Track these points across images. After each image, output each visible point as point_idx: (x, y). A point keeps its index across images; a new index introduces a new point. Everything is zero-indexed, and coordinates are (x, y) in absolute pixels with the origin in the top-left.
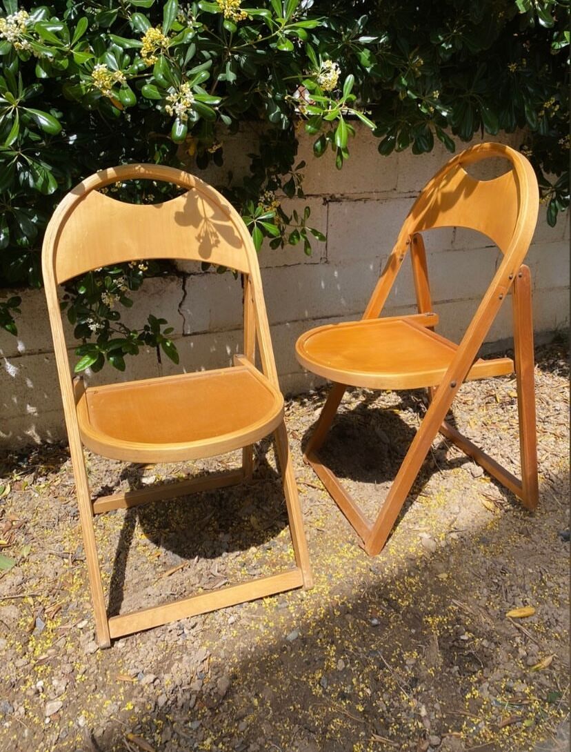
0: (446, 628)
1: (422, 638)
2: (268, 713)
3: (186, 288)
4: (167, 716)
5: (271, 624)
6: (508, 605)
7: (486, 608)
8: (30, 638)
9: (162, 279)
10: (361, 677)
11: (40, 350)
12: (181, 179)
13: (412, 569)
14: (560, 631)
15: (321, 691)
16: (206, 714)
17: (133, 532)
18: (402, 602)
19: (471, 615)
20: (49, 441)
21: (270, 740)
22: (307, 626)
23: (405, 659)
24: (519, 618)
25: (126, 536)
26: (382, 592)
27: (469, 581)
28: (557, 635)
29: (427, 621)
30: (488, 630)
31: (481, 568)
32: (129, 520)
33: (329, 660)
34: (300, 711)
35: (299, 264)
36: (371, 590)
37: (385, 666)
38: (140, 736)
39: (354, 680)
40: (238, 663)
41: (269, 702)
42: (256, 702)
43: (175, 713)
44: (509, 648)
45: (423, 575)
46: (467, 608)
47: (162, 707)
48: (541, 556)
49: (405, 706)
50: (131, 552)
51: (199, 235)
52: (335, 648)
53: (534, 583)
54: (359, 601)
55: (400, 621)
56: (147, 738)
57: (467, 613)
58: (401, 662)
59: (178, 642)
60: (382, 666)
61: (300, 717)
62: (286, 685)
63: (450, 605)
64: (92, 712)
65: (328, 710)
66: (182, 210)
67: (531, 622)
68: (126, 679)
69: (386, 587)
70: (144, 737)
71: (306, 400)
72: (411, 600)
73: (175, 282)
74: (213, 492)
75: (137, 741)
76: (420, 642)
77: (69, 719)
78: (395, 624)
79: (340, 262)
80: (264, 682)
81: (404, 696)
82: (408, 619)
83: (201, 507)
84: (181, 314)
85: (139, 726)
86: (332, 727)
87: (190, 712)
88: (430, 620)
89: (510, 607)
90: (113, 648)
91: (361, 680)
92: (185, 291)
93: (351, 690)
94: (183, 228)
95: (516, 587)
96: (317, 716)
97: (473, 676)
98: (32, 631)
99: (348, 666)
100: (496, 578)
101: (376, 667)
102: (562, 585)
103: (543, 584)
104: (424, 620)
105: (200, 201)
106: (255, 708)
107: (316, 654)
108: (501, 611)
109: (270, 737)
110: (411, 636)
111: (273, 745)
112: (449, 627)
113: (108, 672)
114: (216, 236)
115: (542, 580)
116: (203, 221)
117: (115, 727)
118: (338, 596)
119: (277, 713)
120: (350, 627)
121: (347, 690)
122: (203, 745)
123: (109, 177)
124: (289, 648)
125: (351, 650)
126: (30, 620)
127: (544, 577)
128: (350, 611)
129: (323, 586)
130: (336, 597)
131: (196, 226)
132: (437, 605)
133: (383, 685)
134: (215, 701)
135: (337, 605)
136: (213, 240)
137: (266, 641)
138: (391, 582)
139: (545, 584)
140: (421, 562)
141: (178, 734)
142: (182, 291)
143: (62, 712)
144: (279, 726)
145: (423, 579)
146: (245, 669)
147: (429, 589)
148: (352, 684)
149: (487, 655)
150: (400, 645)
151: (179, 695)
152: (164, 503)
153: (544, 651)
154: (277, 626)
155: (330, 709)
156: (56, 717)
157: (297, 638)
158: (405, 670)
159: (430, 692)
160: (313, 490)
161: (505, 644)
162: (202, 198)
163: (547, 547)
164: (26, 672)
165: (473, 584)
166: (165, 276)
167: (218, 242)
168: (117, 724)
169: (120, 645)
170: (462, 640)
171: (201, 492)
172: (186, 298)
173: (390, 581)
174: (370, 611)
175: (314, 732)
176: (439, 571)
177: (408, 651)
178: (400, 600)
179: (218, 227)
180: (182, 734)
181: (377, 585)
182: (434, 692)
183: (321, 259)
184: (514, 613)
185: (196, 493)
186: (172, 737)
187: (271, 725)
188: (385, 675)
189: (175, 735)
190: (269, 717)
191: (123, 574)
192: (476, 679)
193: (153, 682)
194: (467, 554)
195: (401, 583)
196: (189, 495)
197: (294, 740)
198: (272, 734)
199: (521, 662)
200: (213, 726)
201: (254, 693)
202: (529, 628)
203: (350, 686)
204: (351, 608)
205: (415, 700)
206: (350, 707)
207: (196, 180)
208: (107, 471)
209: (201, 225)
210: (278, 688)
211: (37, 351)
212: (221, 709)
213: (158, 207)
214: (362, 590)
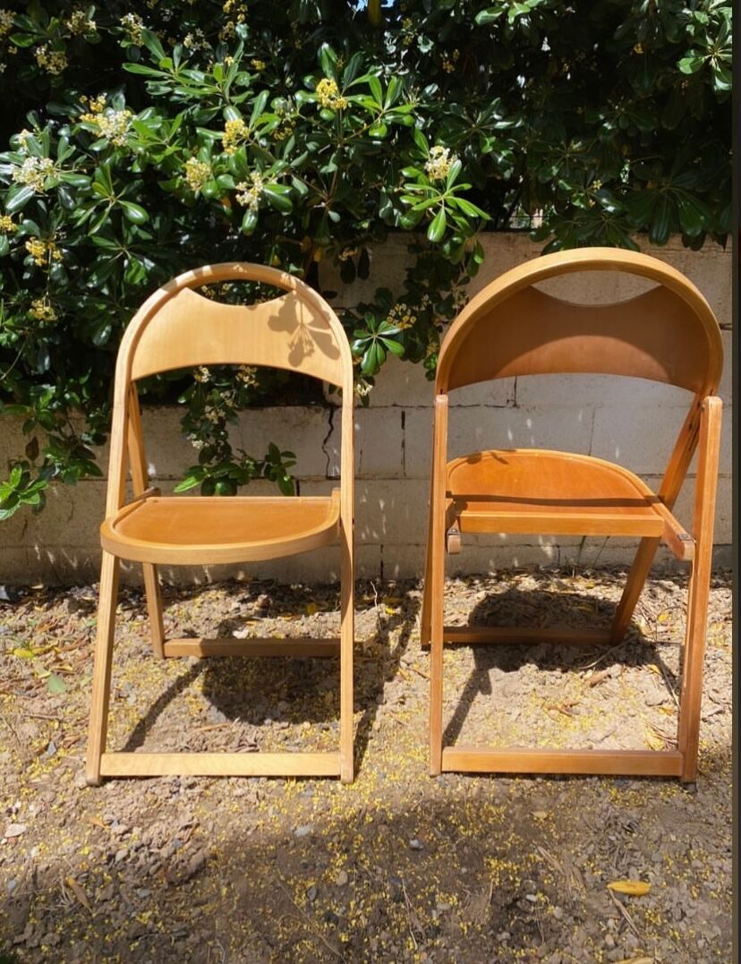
0: (511, 878)
1: (473, 882)
2: (231, 907)
3: (333, 422)
4: (119, 874)
5: (285, 811)
6: (616, 873)
7: (583, 871)
8: (35, 760)
9: (306, 408)
10: (363, 901)
11: (171, 476)
12: (282, 281)
13: (501, 795)
14: (684, 929)
15: (304, 903)
16: (161, 885)
17: (192, 681)
18: (465, 830)
19: (557, 873)
20: (171, 583)
21: (218, 938)
22: (325, 824)
23: (437, 900)
24: (626, 894)
25: (182, 683)
26: (440, 811)
27: (574, 829)
28: (677, 934)
29: (489, 864)
30: (574, 899)
31: (600, 816)
32: (196, 669)
33: (332, 870)
34: (269, 917)
35: (477, 405)
36: (428, 805)
37: (403, 900)
38: (82, 886)
39: (352, 904)
40: (225, 842)
41: (239, 895)
42: (224, 891)
43: (128, 874)
44: (593, 930)
45: (512, 808)
46: (556, 863)
47: (118, 862)
48: (704, 826)
49: (407, 956)
50: (177, 700)
51: (292, 343)
52: (346, 858)
53: (673, 856)
54: (406, 814)
55: (453, 853)
56: (88, 890)
57: (552, 869)
58: (429, 903)
59: (170, 800)
60: (398, 898)
61: (265, 923)
62: (267, 882)
63: (531, 852)
64: (49, 846)
65: (302, 926)
66: (277, 314)
67: (643, 906)
68: (98, 823)
69: (449, 805)
70: (86, 888)
71: (477, 582)
72: (476, 832)
73: (321, 414)
74: (304, 659)
75: (76, 888)
76: (468, 886)
77: (25, 847)
78: (443, 855)
79: (534, 408)
80: (244, 871)
81: (411, 944)
82: (465, 854)
83: (280, 673)
84: (325, 452)
85: (86, 875)
86: (298, 947)
87: (145, 878)
88: (494, 863)
89: (619, 877)
90: (101, 788)
91: (362, 906)
92: (332, 425)
93: (343, 914)
94: (275, 334)
95: (640, 853)
96: (285, 929)
97: (522, 951)
98: (40, 753)
99: (353, 883)
100: (614, 835)
101: (388, 896)
102: (716, 870)
103: (687, 862)
104: (485, 860)
105: (298, 305)
106: (219, 898)
107: (321, 859)
108: (602, 880)
109: (220, 935)
110: (460, 876)
111: (219, 944)
112: (517, 879)
113: (85, 812)
114: (311, 345)
115: (687, 855)
116: (299, 327)
117: (62, 867)
118: (381, 800)
119: (241, 911)
120: (379, 840)
121: (338, 912)
122: (141, 917)
123: (204, 274)
124: (292, 843)
125: (365, 867)
126: (45, 743)
127: (692, 852)
128: (388, 822)
129: (367, 785)
130: (377, 801)
131: (291, 331)
132: (513, 848)
133: (389, 922)
134: (179, 875)
135: (374, 809)
136: (306, 349)
137: (269, 829)
138: (458, 802)
139: (690, 861)
140: (517, 790)
141: (121, 897)
142: (329, 426)
143: (21, 838)
144: (236, 927)
145: (511, 811)
146: (230, 851)
147: (512, 825)
148: (348, 907)
149: (554, 929)
150: (438, 882)
151: (142, 856)
152: (243, 660)
153: (646, 950)
154: (290, 814)
155: (305, 927)
156: (13, 840)
157: (307, 835)
158: (431, 915)
159: (451, 951)
160: (422, 679)
161: (589, 924)
162: (301, 302)
163: (718, 815)
164: (12, 790)
165: (578, 834)
166: (309, 406)
167: (312, 351)
168: (65, 866)
169: (110, 786)
170: (527, 900)
171: (289, 657)
172: (333, 433)
173: (457, 800)
174: (417, 830)
175: (272, 946)
176: (538, 807)
177: (445, 893)
178: (462, 827)
179: (315, 335)
180: (125, 897)
181: (438, 800)
182: (457, 952)
183: (508, 401)
184: (620, 886)
185: (284, 657)
186: (113, 897)
187: (228, 921)
188: (398, 910)
189: (117, 897)
190: (230, 912)
191: (155, 718)
192: (523, 954)
193: (123, 834)
194: (587, 795)
195: (475, 807)
196: (274, 658)
197: (246, 947)
198: (224, 932)
199: (601, 952)
200: (165, 902)
201: (227, 881)
202: (637, 913)
203: (344, 908)
204: (391, 818)
205: (425, 955)
206: (332, 933)
207: (297, 282)
208: (207, 619)
209: (296, 332)
210: (256, 884)
211: (167, 477)
212: (183, 888)
213: (252, 309)
214: (415, 801)
